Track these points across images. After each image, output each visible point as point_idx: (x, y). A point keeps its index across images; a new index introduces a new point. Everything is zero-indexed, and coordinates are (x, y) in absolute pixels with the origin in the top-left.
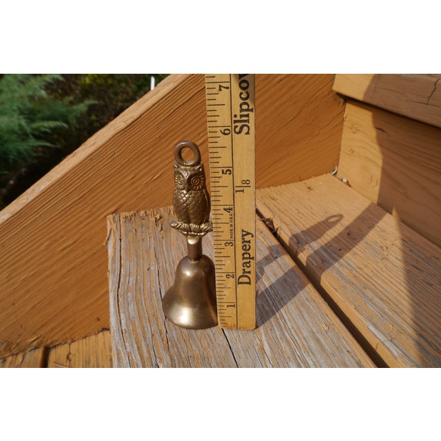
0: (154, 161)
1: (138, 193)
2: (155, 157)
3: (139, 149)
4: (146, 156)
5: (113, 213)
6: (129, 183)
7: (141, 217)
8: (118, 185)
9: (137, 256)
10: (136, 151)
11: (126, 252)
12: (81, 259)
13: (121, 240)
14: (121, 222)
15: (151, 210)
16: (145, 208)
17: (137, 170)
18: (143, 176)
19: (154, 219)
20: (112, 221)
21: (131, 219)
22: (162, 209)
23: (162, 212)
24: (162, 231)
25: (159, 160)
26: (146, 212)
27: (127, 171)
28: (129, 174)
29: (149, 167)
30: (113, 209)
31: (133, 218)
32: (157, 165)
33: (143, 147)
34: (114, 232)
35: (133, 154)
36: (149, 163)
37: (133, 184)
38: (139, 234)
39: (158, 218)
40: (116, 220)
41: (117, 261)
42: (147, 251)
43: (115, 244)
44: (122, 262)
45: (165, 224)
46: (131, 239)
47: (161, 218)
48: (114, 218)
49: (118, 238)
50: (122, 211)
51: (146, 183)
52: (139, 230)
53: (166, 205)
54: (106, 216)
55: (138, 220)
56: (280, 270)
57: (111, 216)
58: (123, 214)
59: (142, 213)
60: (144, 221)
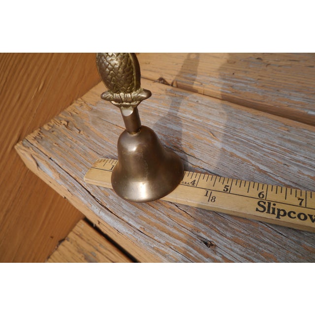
0: (31, 71)
1: (32, 111)
2: (31, 67)
3: (11, 64)
4: (21, 69)
5: (18, 141)
6: (19, 104)
7: (48, 131)
8: (9, 111)
9: (81, 163)
10: (9, 68)
11: (67, 165)
12: (11, 199)
13: (50, 158)
14: (35, 144)
15: (52, 121)
16: (46, 121)
17: (20, 88)
18: (28, 91)
19: (64, 126)
20: (24, 148)
21: (42, 138)
22: (60, 115)
23: (64, 117)
24: (82, 132)
25: (36, 68)
26: (49, 125)
27: (10, 92)
28: (14, 95)
29: (30, 80)
30: (16, 138)
31: (42, 135)
32: (36, 75)
33: (14, 61)
34: (37, 156)
35: (7, 72)
36: (29, 75)
37: (22, 104)
38: (63, 145)
39: (66, 123)
40: (27, 145)
41: (67, 178)
42: (85, 154)
43: (49, 165)
44: (73, 175)
45: (76, 125)
46: (60, 152)
47: (68, 122)
48: (23, 145)
49: (47, 159)
50: (26, 136)
51: (35, 97)
52: (59, 142)
53: (62, 110)
54: (13, 148)
55: (48, 135)
56: (210, 109)
57: (18, 145)
58: (30, 137)
59: (46, 127)
60: (54, 133)
